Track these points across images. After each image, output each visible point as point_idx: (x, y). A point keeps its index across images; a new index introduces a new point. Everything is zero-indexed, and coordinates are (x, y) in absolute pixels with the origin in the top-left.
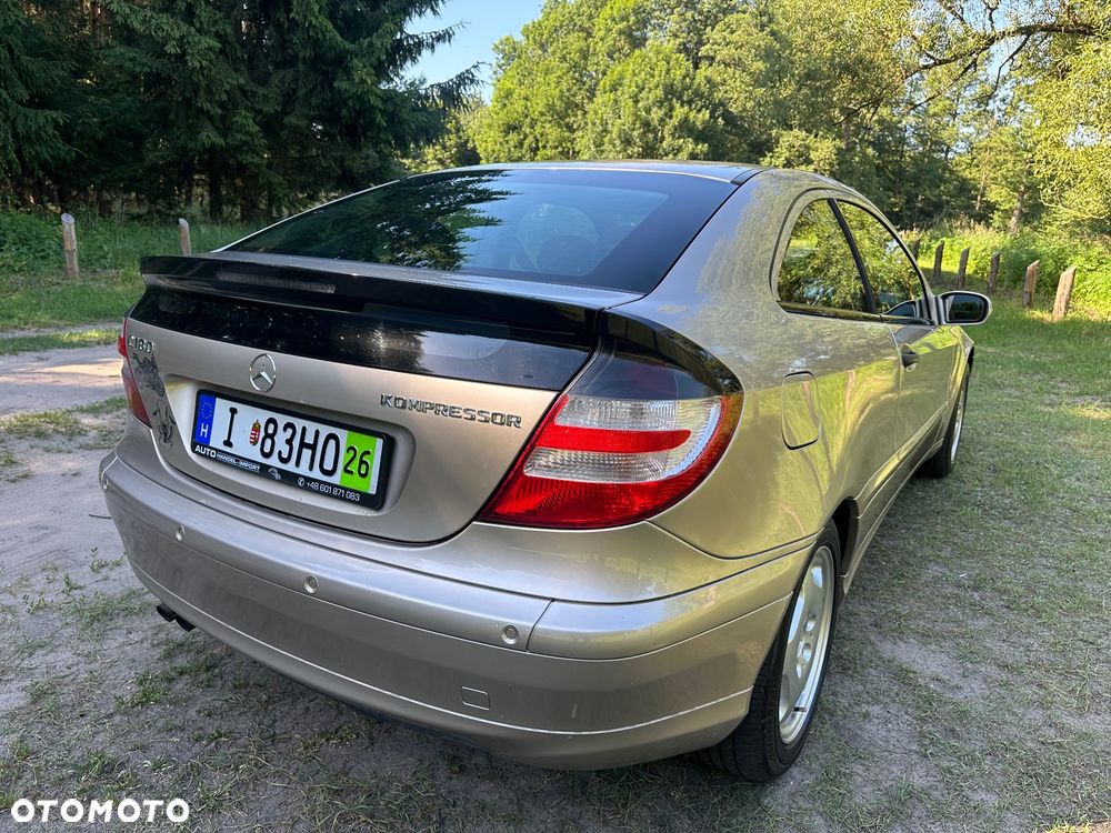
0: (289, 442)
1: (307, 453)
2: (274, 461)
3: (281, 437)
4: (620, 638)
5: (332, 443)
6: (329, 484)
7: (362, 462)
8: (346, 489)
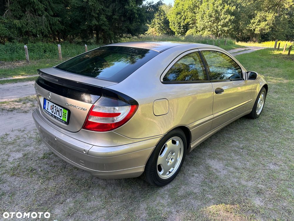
0: (55, 110)
1: (58, 112)
2: (53, 114)
3: (55, 109)
4: (110, 153)
5: (61, 111)
6: (60, 119)
7: (65, 115)
8: (63, 120)
